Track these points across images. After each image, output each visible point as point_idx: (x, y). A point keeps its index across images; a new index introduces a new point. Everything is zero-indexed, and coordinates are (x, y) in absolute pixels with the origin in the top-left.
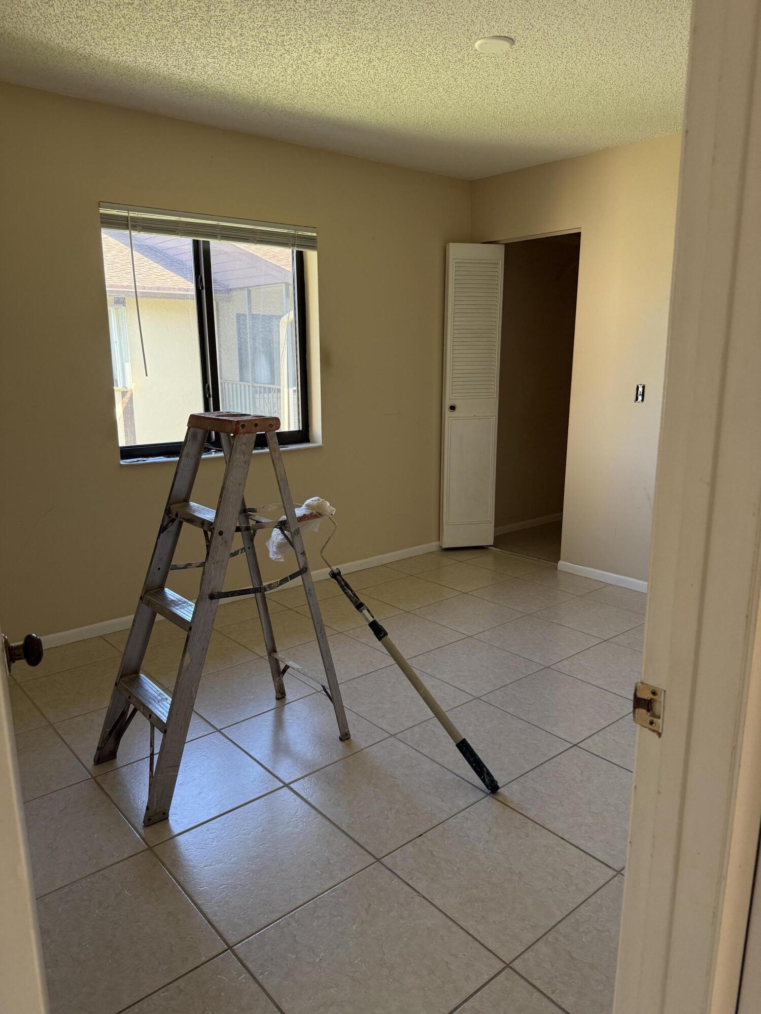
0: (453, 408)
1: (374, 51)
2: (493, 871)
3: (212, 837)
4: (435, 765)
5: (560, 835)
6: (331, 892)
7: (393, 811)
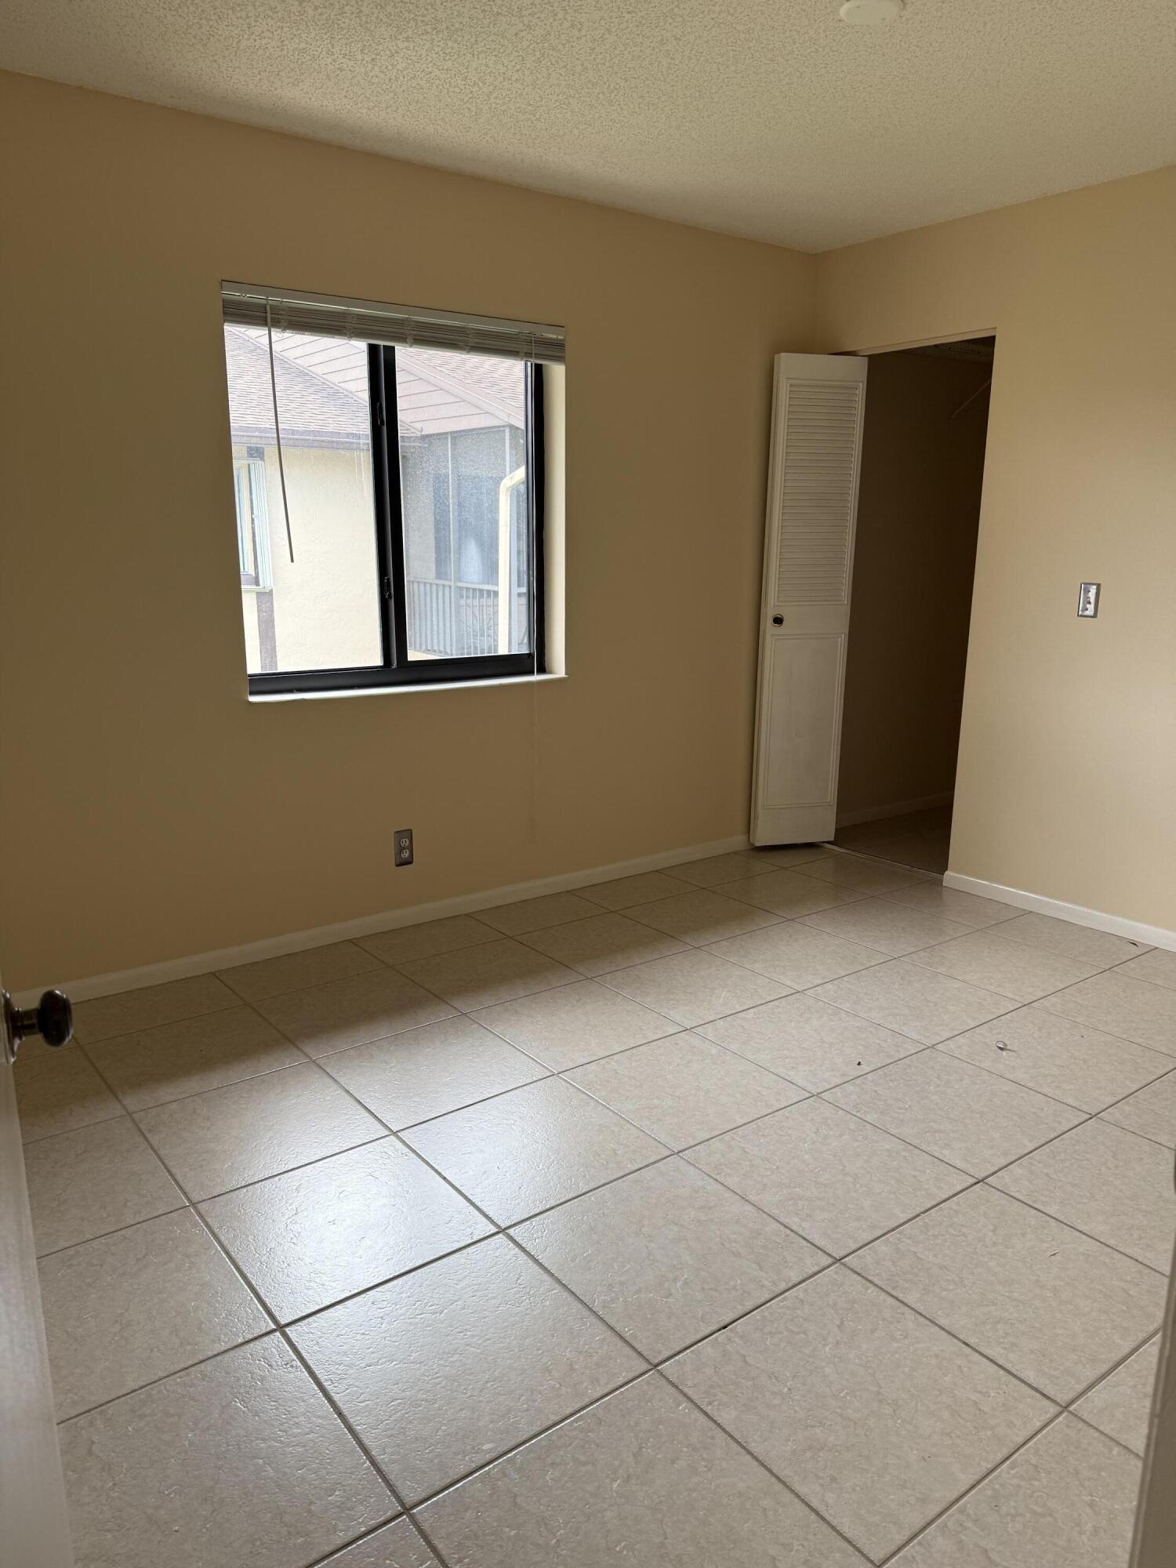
0: (778, 621)
1: (670, 24)
2: (848, 1398)
3: (382, 1315)
4: (749, 1208)
5: (961, 1337)
6: (576, 1421)
7: (679, 1284)
